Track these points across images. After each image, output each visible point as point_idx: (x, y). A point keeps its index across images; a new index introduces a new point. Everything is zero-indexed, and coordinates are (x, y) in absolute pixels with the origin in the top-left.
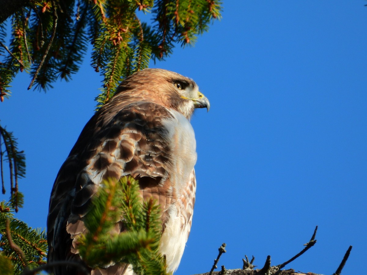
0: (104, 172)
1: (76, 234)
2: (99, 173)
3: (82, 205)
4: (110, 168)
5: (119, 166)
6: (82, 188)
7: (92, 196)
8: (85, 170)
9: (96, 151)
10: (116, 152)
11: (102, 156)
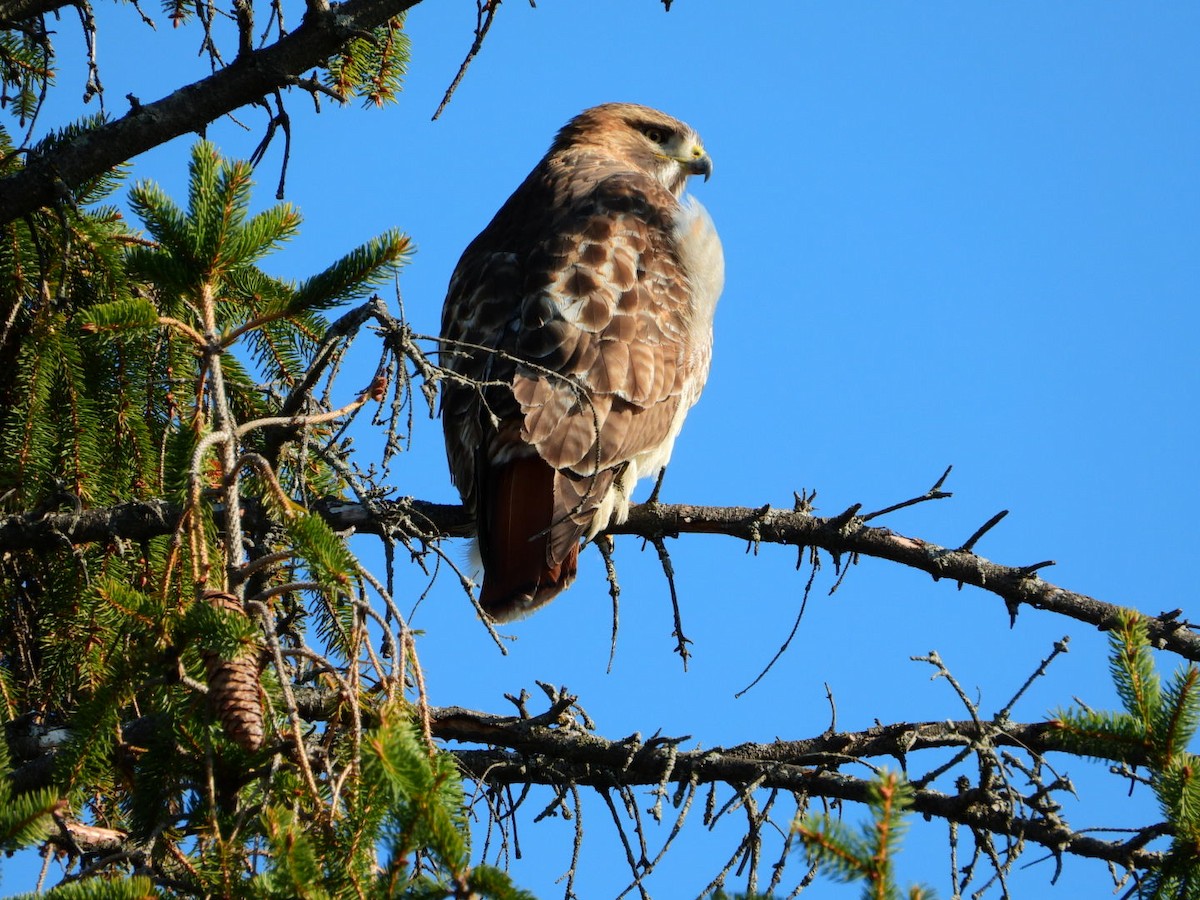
0: (584, 301)
1: (532, 405)
2: (574, 301)
3: (543, 355)
4: (596, 296)
5: (610, 296)
6: (543, 323)
7: (562, 343)
8: (547, 290)
9: (566, 258)
10: (607, 269)
11: (580, 270)
